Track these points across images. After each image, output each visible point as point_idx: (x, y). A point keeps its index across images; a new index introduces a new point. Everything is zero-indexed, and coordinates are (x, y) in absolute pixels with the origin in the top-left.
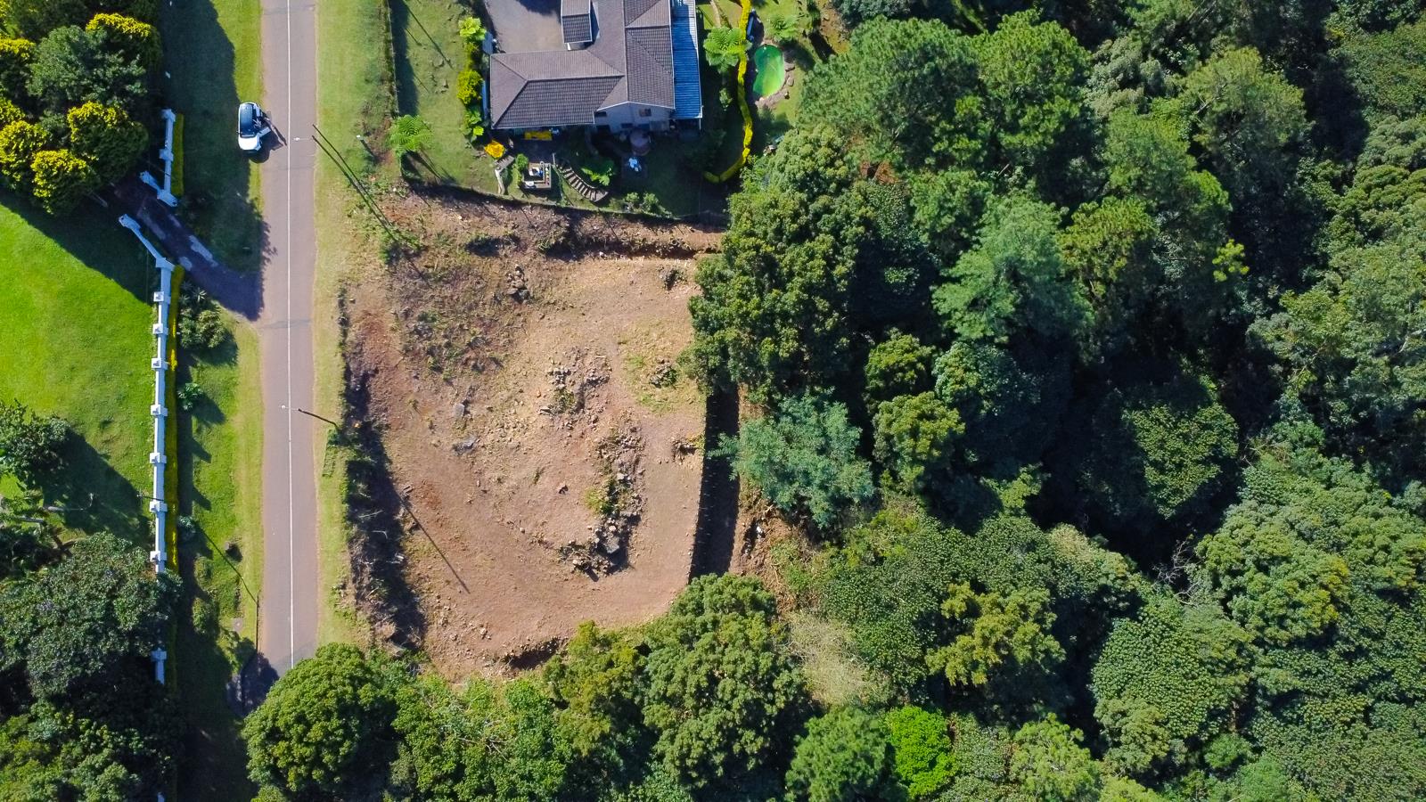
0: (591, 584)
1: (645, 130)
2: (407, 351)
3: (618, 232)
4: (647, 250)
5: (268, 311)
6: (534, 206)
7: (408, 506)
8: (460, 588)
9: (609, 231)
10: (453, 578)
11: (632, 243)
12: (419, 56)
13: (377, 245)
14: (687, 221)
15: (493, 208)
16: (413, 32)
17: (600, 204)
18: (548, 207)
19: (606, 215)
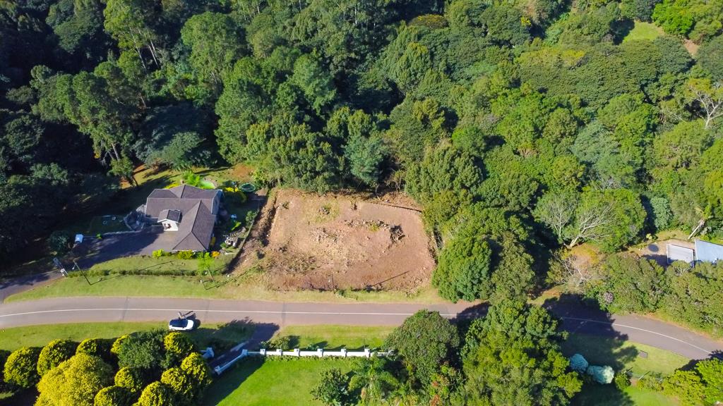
0: (407, 237)
1: (221, 209)
2: (304, 273)
3: (260, 227)
4: (270, 221)
5: (276, 322)
6: (243, 246)
7: (371, 286)
8: (407, 274)
9: (259, 231)
10: (403, 276)
11: (266, 224)
12: (164, 268)
13: (255, 274)
14: (261, 208)
15: (242, 255)
16: (155, 269)
17: (247, 230)
18: (245, 243)
19: (252, 229)
